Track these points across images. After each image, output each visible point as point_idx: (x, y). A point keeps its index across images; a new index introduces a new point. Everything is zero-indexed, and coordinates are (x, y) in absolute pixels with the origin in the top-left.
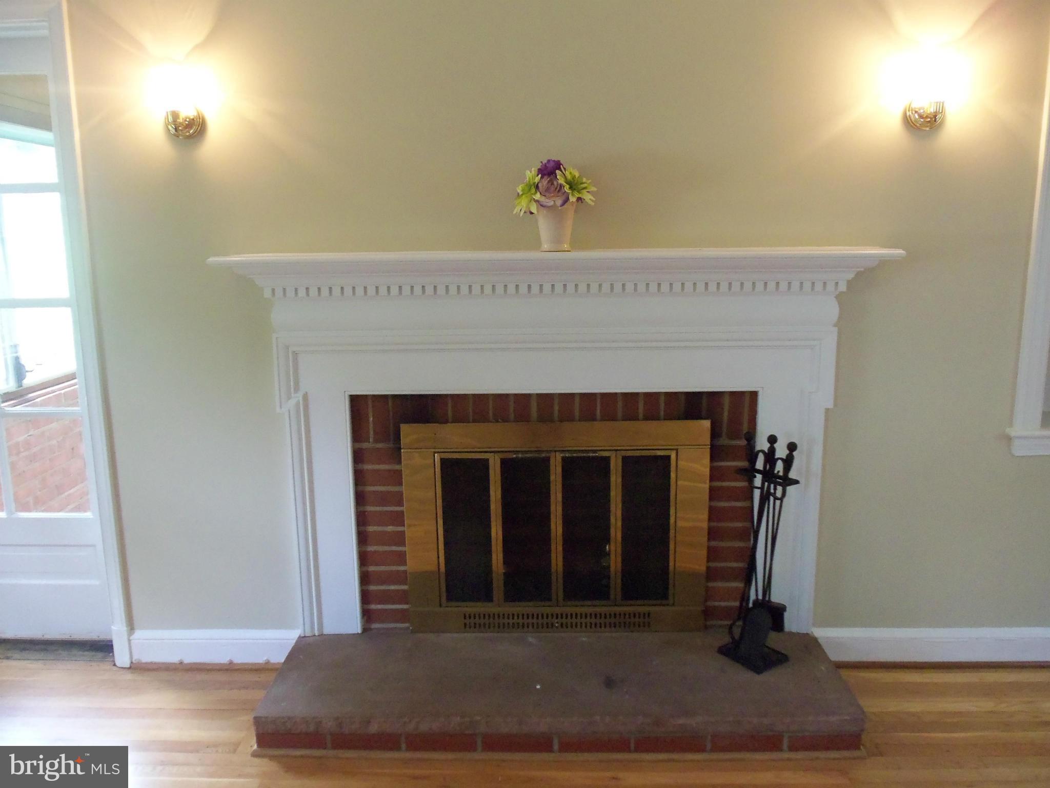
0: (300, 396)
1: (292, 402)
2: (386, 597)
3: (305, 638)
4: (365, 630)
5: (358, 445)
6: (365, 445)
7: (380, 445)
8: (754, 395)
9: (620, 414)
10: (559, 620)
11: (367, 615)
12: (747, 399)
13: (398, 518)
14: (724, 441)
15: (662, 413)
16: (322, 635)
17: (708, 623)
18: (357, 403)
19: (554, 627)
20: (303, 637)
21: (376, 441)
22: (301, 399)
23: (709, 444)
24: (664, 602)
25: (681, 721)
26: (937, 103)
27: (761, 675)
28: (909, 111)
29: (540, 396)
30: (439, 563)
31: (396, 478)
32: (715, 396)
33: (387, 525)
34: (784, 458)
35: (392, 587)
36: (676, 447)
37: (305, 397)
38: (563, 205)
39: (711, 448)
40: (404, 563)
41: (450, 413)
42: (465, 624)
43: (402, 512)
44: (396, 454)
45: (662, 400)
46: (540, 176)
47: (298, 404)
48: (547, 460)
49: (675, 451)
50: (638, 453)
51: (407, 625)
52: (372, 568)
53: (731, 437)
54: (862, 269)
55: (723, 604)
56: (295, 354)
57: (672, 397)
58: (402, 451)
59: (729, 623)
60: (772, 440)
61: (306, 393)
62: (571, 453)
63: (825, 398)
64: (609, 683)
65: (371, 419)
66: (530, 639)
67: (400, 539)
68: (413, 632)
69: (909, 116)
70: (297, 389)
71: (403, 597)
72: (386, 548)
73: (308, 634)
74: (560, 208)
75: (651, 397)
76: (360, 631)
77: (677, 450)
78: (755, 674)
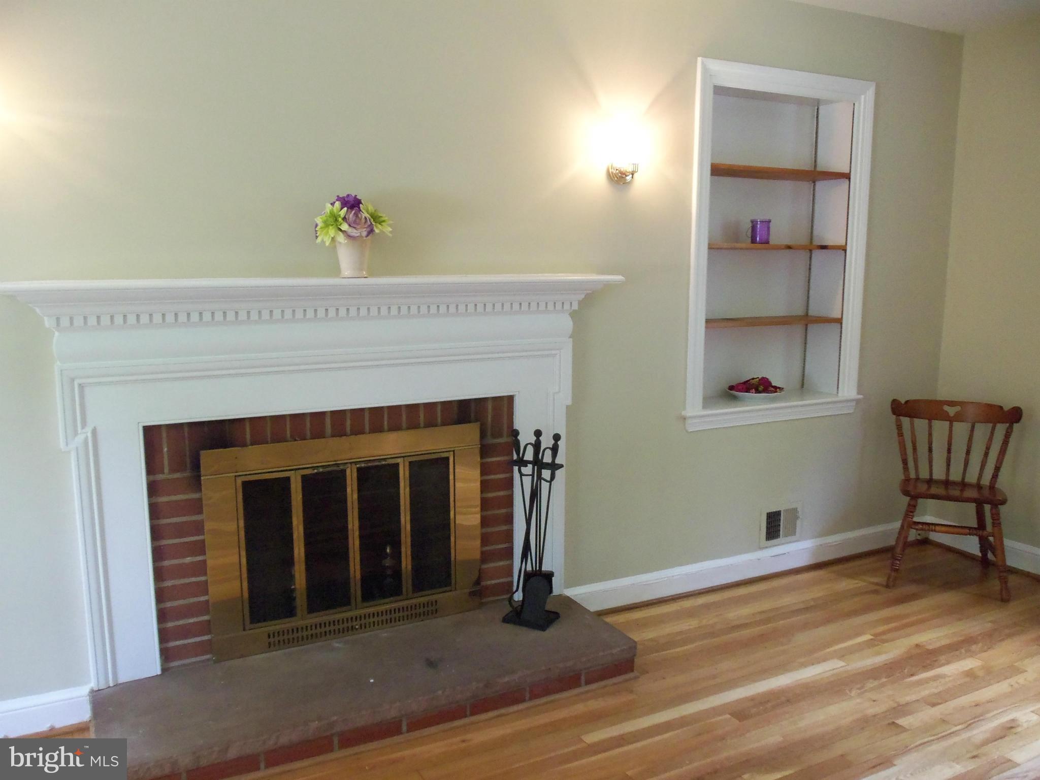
0: (89, 430)
1: (80, 438)
2: (185, 632)
3: (99, 692)
4: (164, 670)
5: (152, 478)
6: (160, 477)
7: (177, 475)
8: (511, 399)
9: (404, 425)
10: (358, 622)
11: (166, 654)
12: (506, 402)
13: (200, 548)
14: (490, 441)
15: (439, 420)
16: (117, 684)
17: (483, 601)
18: (151, 434)
19: (354, 630)
20: (96, 691)
21: (172, 471)
22: (89, 435)
23: (479, 443)
24: (448, 588)
25: (506, 679)
26: (634, 164)
27: (547, 631)
28: (612, 169)
29: (333, 413)
30: (242, 589)
31: (197, 507)
32: (480, 402)
33: (184, 557)
34: (551, 447)
35: (191, 620)
36: (452, 449)
37: (94, 432)
38: (367, 236)
39: (481, 448)
40: (206, 592)
41: (248, 436)
42: (270, 643)
43: (203, 541)
44: (196, 482)
45: (439, 408)
46: (345, 209)
47: (86, 441)
48: (343, 472)
49: (452, 453)
50: (422, 458)
51: (208, 656)
52: (169, 604)
53: (494, 436)
54: (590, 292)
55: (493, 582)
56: (81, 387)
57: (446, 405)
58: (202, 478)
59: (508, 596)
60: (538, 433)
61: (95, 427)
62: (366, 463)
63: (565, 397)
64: (431, 664)
65: (165, 449)
66: (337, 645)
67: (201, 568)
68: (215, 662)
69: (612, 172)
70: (84, 424)
71: (206, 628)
72: (187, 581)
73: (102, 686)
74: (365, 238)
75: (430, 407)
76: (159, 672)
77: (454, 451)
78: (542, 632)
